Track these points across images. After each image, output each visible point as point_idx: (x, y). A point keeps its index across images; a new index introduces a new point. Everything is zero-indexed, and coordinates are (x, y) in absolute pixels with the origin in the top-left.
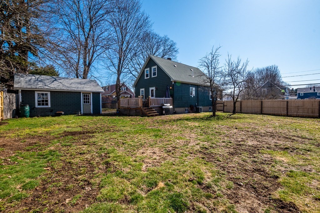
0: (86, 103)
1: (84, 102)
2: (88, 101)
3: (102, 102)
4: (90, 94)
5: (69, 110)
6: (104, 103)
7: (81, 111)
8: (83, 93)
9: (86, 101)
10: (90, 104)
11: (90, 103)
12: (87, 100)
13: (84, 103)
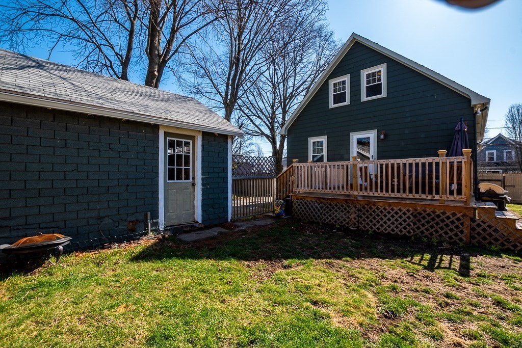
0: (179, 178)
1: (171, 172)
2: (187, 171)
3: (233, 174)
4: (193, 138)
5: (100, 218)
6: (238, 180)
7: (157, 217)
8: (167, 134)
9: (179, 171)
10: (194, 185)
11: (194, 178)
12: (183, 167)
13: (171, 177)
